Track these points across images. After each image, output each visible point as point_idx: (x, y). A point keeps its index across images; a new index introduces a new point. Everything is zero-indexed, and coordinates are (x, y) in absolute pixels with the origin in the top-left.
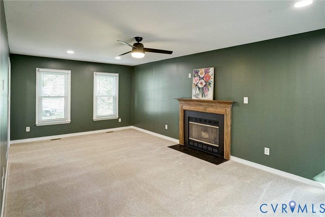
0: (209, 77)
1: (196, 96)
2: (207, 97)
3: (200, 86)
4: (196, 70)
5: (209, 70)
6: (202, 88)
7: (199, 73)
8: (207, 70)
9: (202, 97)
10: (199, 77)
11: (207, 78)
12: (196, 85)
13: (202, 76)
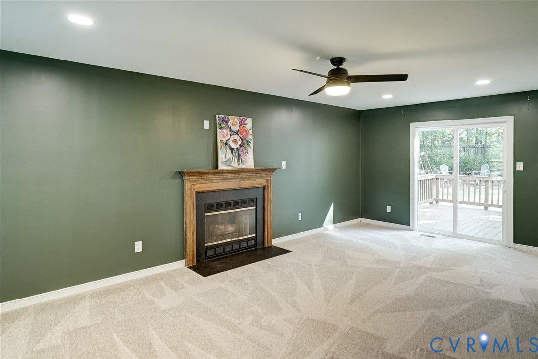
0: (247, 132)
1: (227, 162)
2: (246, 164)
3: (233, 146)
4: (223, 116)
5: (246, 121)
6: (237, 149)
7: (229, 123)
8: (242, 121)
9: (239, 164)
10: (231, 130)
11: (244, 134)
12: (226, 144)
13: (235, 129)
